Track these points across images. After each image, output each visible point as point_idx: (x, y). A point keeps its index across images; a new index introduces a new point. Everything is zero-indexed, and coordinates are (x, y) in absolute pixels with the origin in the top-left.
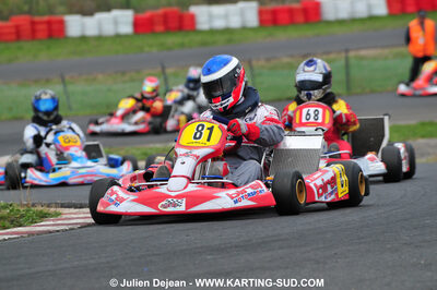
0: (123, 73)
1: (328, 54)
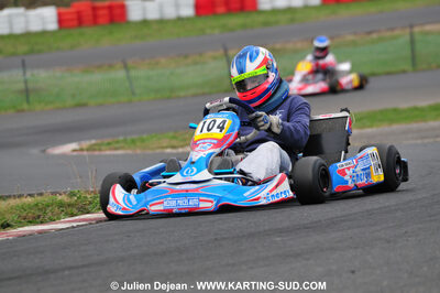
0: (186, 57)
1: (392, 29)
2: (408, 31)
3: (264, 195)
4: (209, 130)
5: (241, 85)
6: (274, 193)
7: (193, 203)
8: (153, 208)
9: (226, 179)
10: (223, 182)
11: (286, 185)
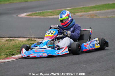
3: (61, 52)
4: (49, 34)
5: (62, 21)
6: (63, 52)
7: (41, 54)
8: (31, 56)
9: (51, 48)
10: (50, 49)
11: (67, 50)
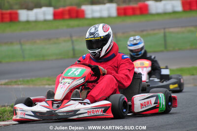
0: (50, 39)
1: (154, 30)
2: (162, 31)
